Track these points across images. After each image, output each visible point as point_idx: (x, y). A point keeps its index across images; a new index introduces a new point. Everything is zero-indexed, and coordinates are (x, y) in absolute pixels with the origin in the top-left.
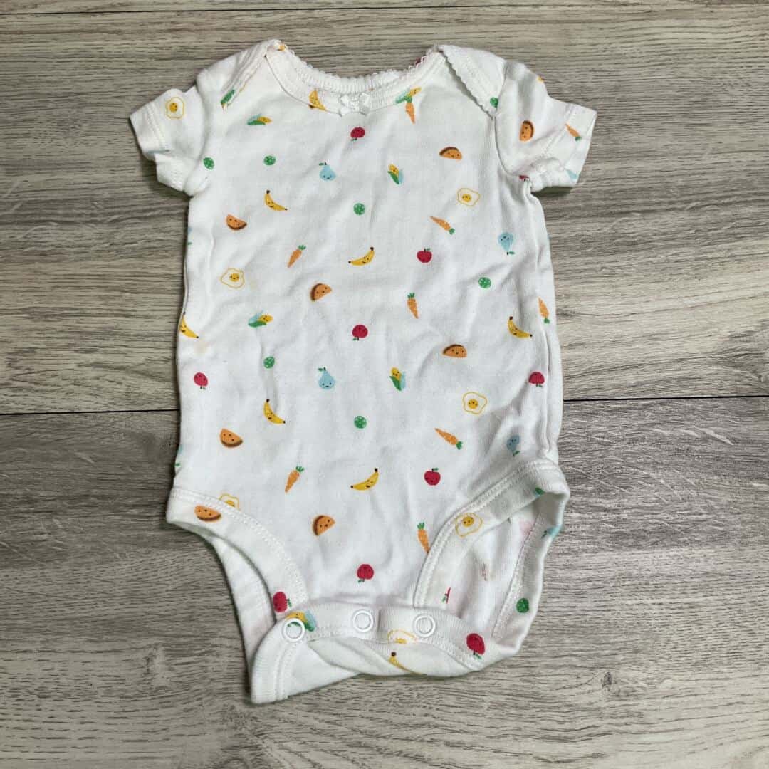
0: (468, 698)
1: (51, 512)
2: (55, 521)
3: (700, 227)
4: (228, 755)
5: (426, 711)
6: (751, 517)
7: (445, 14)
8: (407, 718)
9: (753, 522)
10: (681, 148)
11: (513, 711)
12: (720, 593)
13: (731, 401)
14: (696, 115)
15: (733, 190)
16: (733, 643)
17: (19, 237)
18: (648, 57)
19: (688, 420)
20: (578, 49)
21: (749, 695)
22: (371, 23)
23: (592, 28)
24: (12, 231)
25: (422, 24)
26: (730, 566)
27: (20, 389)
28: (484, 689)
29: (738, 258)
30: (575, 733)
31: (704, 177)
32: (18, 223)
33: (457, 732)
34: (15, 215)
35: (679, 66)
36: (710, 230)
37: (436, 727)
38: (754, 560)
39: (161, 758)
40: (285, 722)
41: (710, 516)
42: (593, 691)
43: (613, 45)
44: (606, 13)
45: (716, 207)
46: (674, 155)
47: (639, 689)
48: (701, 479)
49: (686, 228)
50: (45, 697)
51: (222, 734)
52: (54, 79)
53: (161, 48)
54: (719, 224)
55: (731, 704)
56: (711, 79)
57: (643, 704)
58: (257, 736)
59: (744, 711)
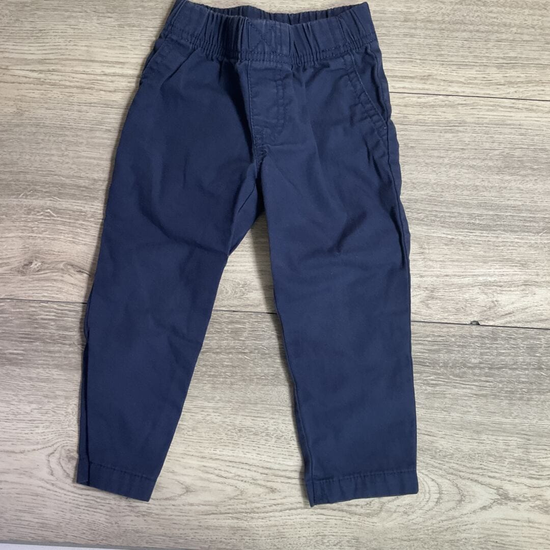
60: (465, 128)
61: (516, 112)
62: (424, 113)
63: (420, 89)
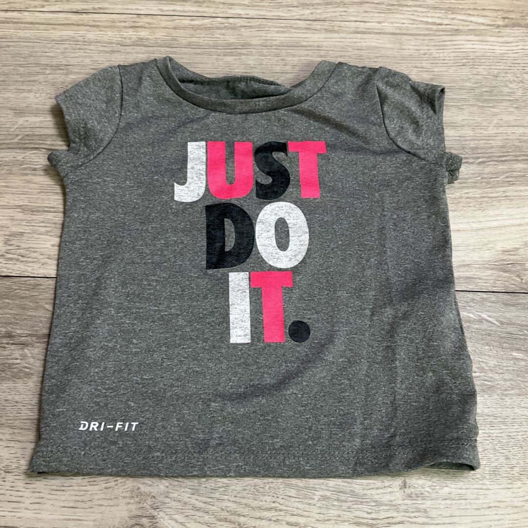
0: (305, 492)
1: (24, 345)
2: (26, 350)
3: (485, 176)
4: (133, 522)
5: (274, 499)
6: (511, 376)
7: (318, 25)
8: (261, 503)
9: (511, 380)
10: (474, 122)
11: (336, 503)
12: (487, 429)
13: (500, 295)
14: (486, 100)
15: (508, 152)
16: (493, 464)
17: (20, 158)
18: (454, 60)
19: (470, 306)
20: (406, 53)
21: (504, 502)
22: (267, 29)
23: (417, 39)
24: (14, 154)
25: (302, 31)
26: (494, 410)
27: (11, 259)
28: (317, 486)
29: (509, 198)
30: (379, 521)
31: (489, 142)
32: (20, 148)
33: (294, 515)
34: (17, 143)
35: (475, 67)
36: (491, 178)
37: (280, 510)
38: (510, 407)
39: (86, 521)
40: (174, 500)
41: (482, 374)
42: (393, 492)
43: (430, 51)
44: (427, 29)
45: (496, 163)
46: (469, 126)
47: (426, 493)
48: (478, 348)
49: (475, 176)
50: (8, 472)
51: (130, 506)
52: (51, 54)
53: (125, 38)
54: (497, 174)
55: (490, 507)
56: (497, 77)
57: (428, 503)
58: (155, 509)
59: (500, 513)
60: (250, 50)
61: (313, 33)
62: (198, 36)
63: (193, 12)
